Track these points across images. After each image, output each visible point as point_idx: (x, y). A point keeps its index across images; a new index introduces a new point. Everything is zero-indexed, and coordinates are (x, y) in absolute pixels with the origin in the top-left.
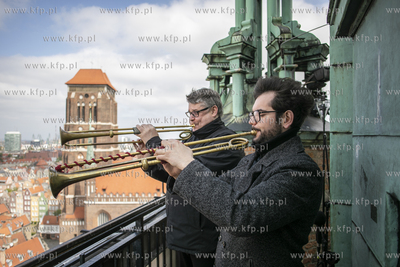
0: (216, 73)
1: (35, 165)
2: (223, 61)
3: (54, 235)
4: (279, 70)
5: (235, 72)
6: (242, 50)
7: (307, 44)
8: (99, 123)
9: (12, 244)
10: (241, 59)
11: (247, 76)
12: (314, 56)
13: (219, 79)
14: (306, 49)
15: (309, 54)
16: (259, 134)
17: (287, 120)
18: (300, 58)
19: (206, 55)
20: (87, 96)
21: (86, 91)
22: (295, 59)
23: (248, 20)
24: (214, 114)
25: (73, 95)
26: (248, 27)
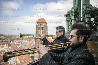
0: (68, 19)
1: (29, 40)
2: (70, 16)
3: (33, 57)
4: (85, 18)
5: (73, 19)
6: (75, 13)
7: (94, 10)
8: (43, 31)
9: (24, 58)
10: (74, 16)
11: (77, 20)
12: (96, 13)
13: (69, 21)
14: (94, 12)
15: (95, 13)
16: (72, 43)
17: (81, 39)
18: (92, 14)
19: (65, 15)
20: (41, 25)
21: (40, 23)
22: (90, 15)
23: (76, 5)
24: (62, 33)
25: (38, 24)
26: (76, 7)
